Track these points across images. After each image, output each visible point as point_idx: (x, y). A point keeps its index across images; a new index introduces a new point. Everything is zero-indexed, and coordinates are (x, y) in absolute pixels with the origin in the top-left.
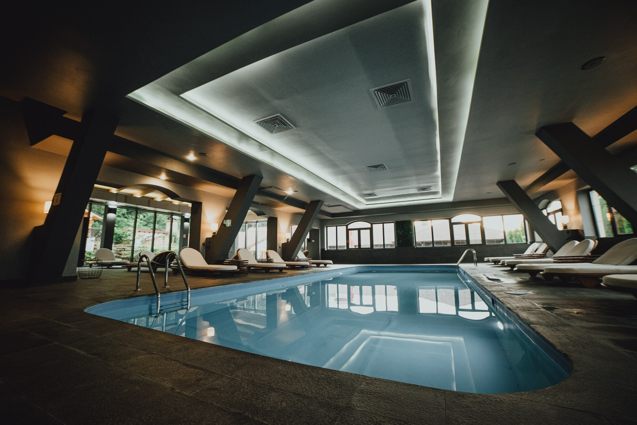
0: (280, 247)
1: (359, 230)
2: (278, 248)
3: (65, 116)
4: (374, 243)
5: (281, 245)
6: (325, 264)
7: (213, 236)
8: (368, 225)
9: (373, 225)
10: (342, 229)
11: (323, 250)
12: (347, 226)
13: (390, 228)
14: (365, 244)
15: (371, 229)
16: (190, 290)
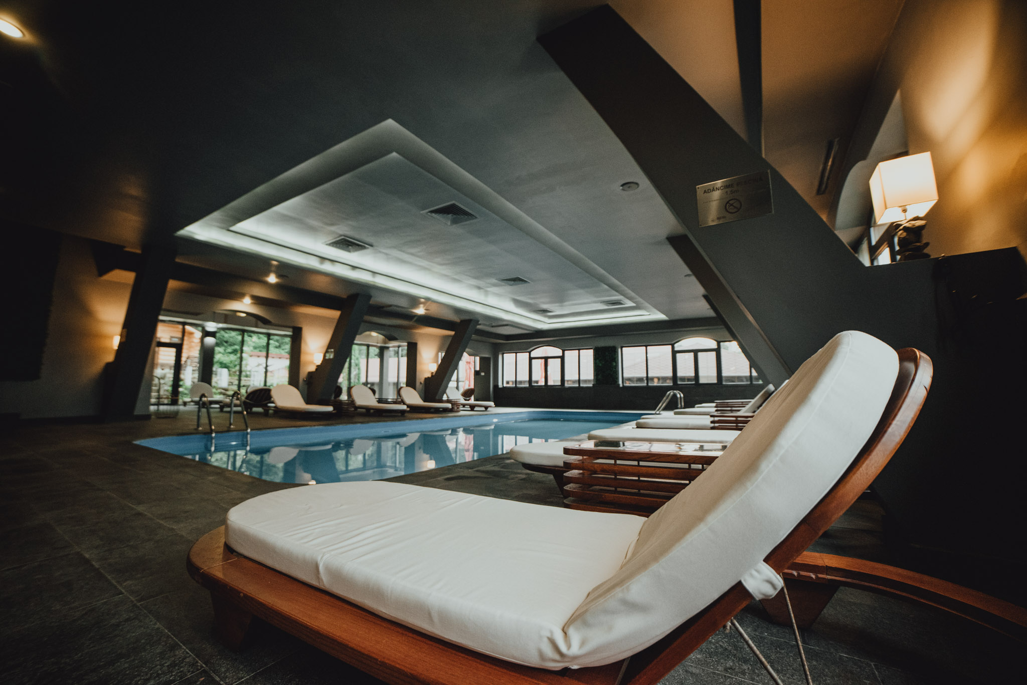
0: (421, 383)
1: (546, 359)
2: (418, 384)
3: (127, 249)
4: (566, 378)
5: (422, 381)
6: (486, 408)
7: (316, 369)
8: (558, 352)
9: (566, 352)
10: (523, 357)
11: (496, 386)
12: (530, 353)
13: (588, 356)
14: (554, 379)
15: (562, 358)
16: (251, 430)
